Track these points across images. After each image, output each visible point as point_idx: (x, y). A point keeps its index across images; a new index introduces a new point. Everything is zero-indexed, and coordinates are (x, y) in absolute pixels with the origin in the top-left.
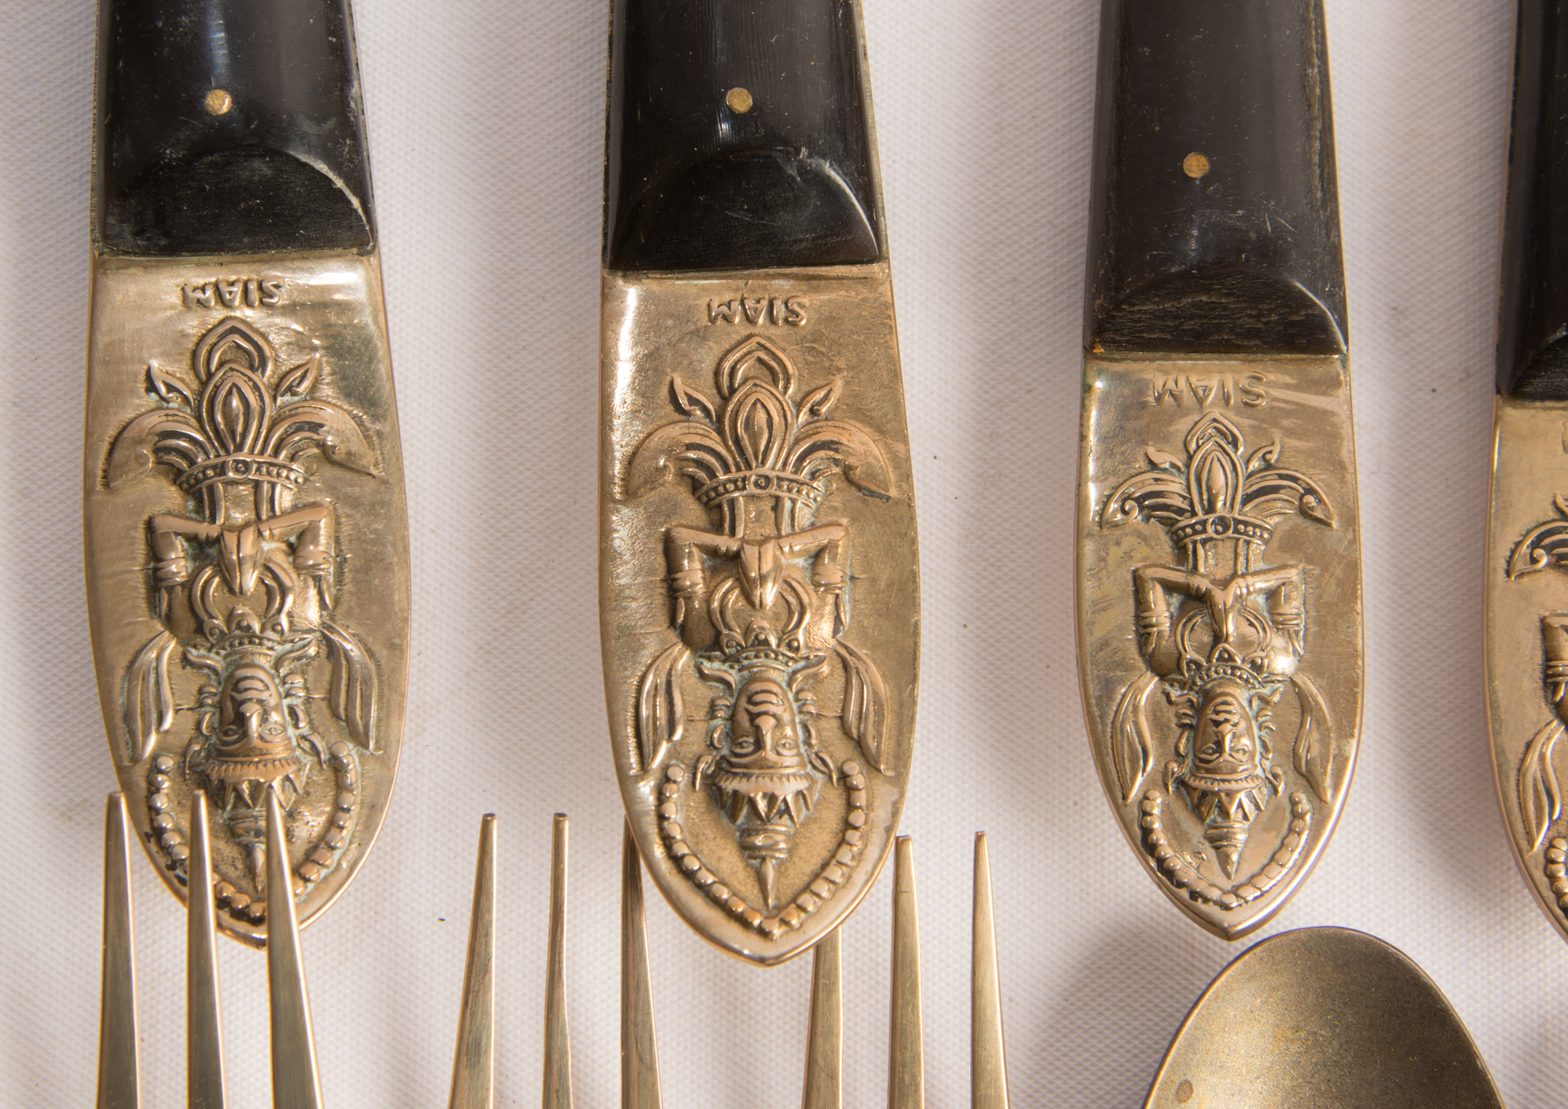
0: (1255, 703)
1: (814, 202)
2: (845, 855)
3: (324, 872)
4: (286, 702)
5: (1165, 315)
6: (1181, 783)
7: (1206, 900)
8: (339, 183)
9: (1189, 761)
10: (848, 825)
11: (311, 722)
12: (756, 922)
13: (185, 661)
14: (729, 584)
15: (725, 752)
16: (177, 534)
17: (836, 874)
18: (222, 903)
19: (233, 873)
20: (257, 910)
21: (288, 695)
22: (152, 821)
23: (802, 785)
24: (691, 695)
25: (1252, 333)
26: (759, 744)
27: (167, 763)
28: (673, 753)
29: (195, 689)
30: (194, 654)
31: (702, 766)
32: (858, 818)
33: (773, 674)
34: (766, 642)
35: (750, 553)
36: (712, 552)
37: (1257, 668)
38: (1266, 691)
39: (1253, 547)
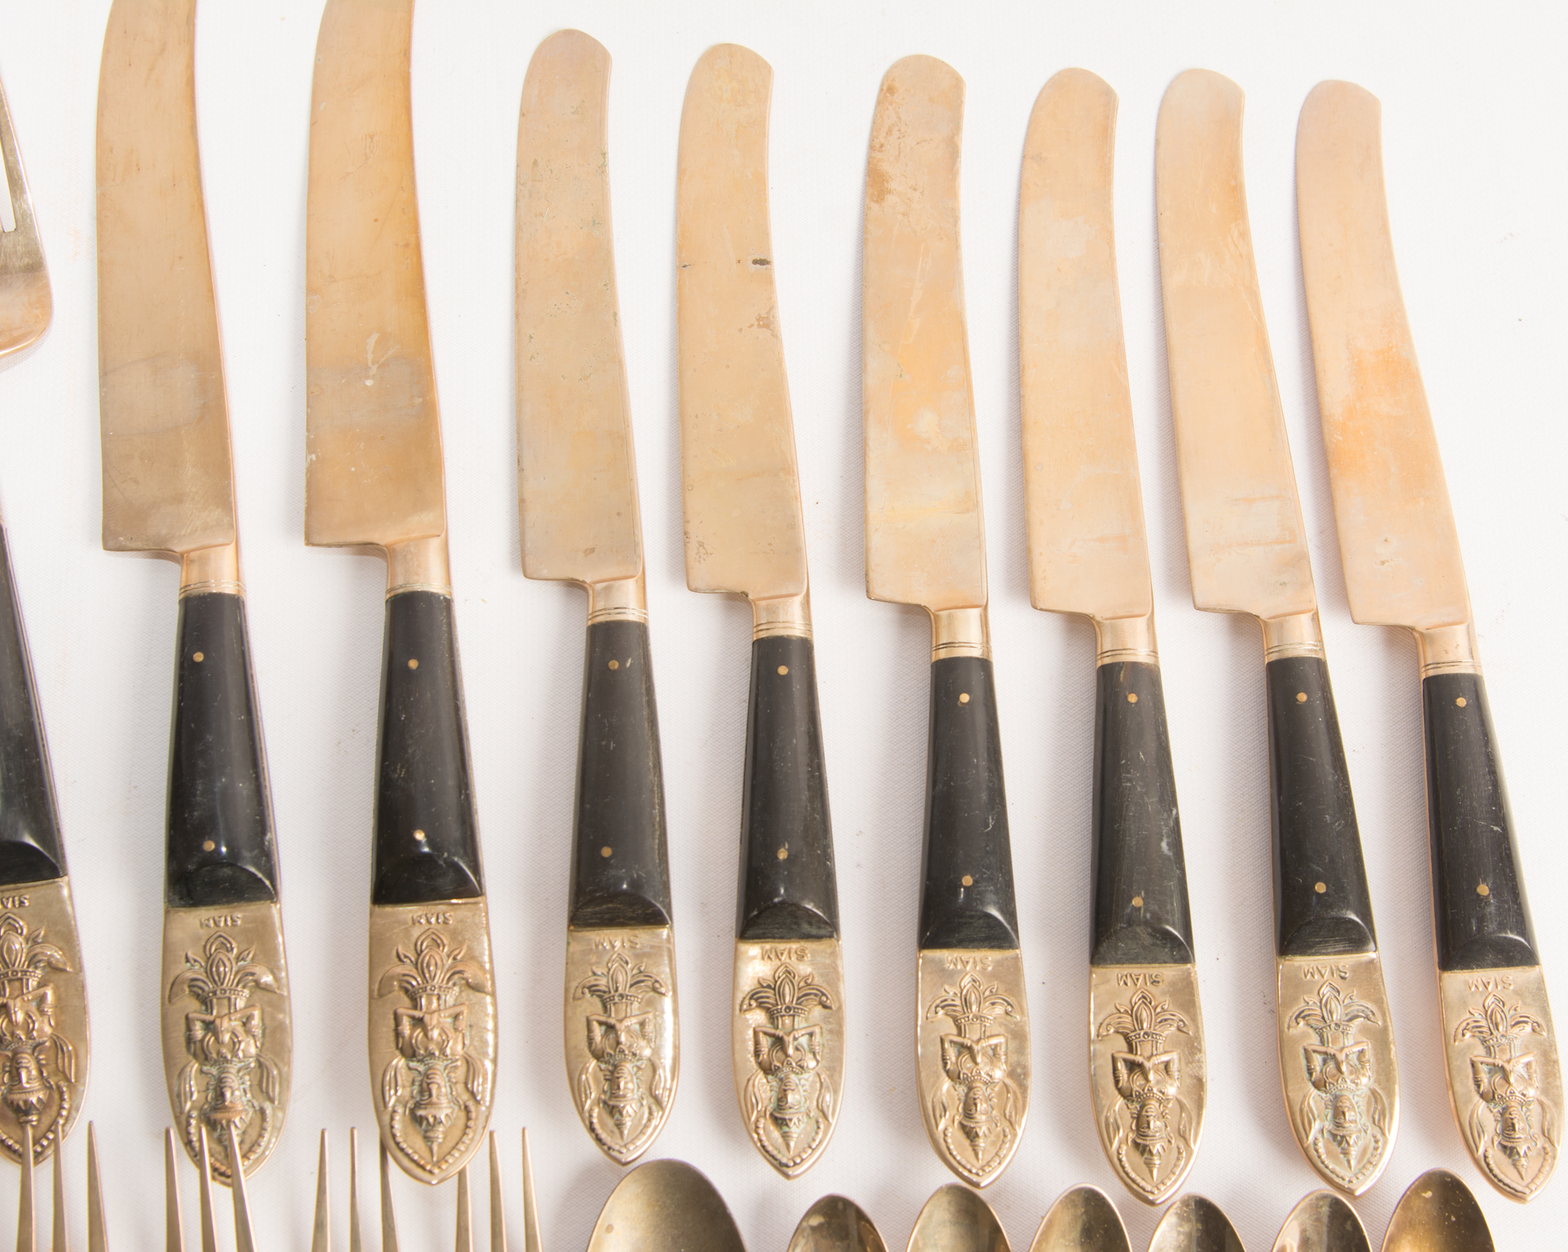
0: (635, 1069)
1: (451, 874)
2: (465, 1139)
3: (256, 1156)
4: (242, 1086)
5: (596, 913)
6: (605, 1103)
7: (614, 1150)
8: (260, 875)
9: (608, 1094)
10: (467, 1127)
11: (252, 1094)
12: (428, 1167)
13: (202, 1072)
14: (419, 1030)
15: (418, 1099)
16: (198, 1020)
17: (462, 1147)
18: (215, 1169)
19: (220, 1157)
20: (229, 1172)
21: (243, 1083)
22: (188, 1137)
23: (448, 1111)
24: (404, 1077)
25: (632, 919)
26: (430, 1095)
27: (195, 1114)
28: (398, 1101)
29: (205, 1083)
30: (205, 1068)
31: (409, 1105)
32: (471, 1123)
33: (437, 1067)
34: (434, 1054)
35: (427, 1018)
36: (413, 1018)
37: (634, 1055)
38: (639, 1063)
39: (633, 1005)
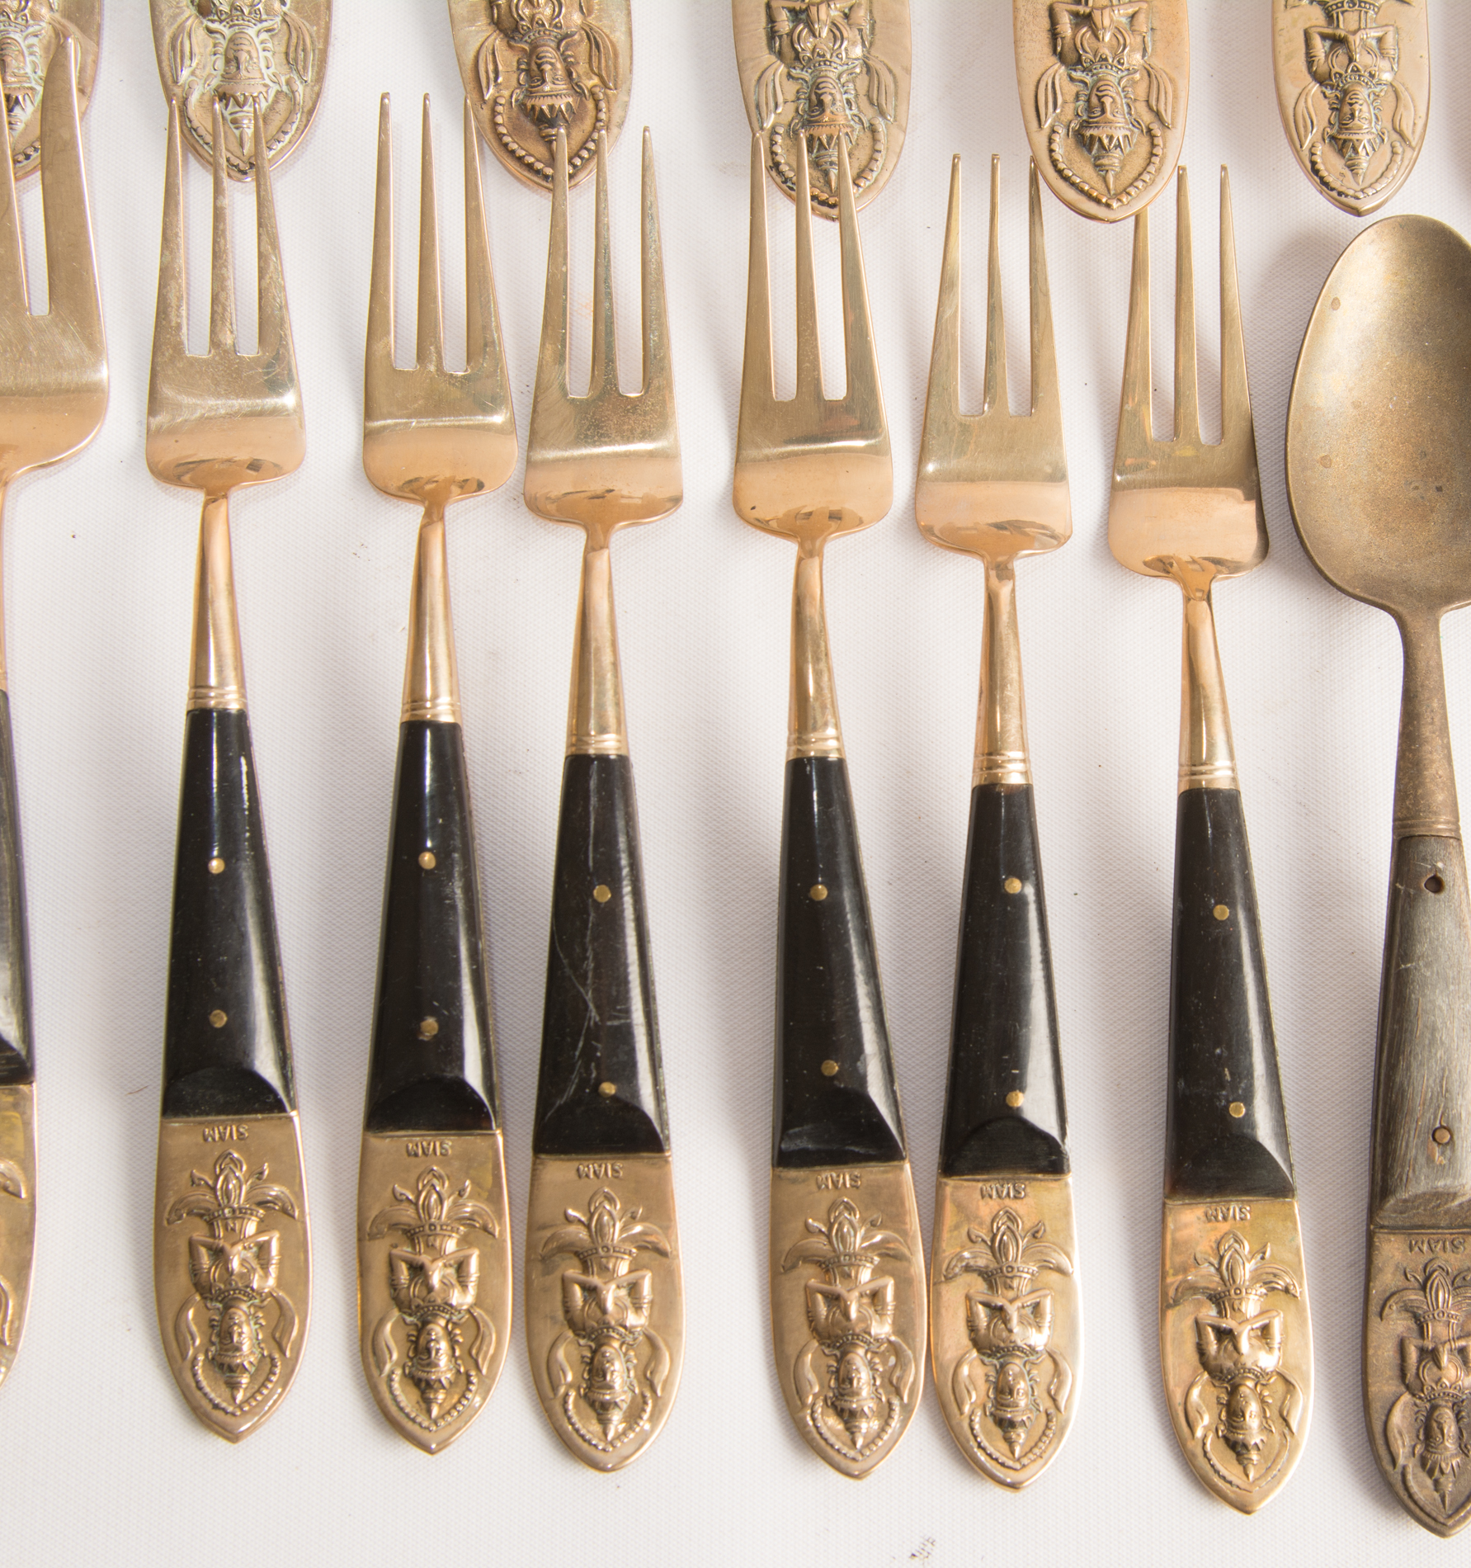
0: (1372, 97)
2: (1152, 169)
3: (868, 183)
4: (845, 96)
6: (1333, 138)
7: (1346, 196)
9: (1336, 127)
10: (1152, 155)
11: (858, 107)
12: (1104, 200)
13: (789, 76)
14: (1085, 30)
15: (1085, 118)
16: (783, 8)
17: (1146, 177)
18: (814, 198)
19: (818, 184)
20: (832, 201)
21: (846, 93)
22: (773, 159)
23: (1127, 133)
24: (1067, 90)
26: (1103, 111)
27: (781, 130)
28: (1057, 119)
29: (795, 91)
30: (793, 72)
31: (1072, 125)
32: (1157, 151)
33: (1109, 78)
34: (1106, 60)
35: (1097, 15)
36: (1076, 15)
37: (1372, 76)
38: (1377, 90)
39: (1369, 15)
